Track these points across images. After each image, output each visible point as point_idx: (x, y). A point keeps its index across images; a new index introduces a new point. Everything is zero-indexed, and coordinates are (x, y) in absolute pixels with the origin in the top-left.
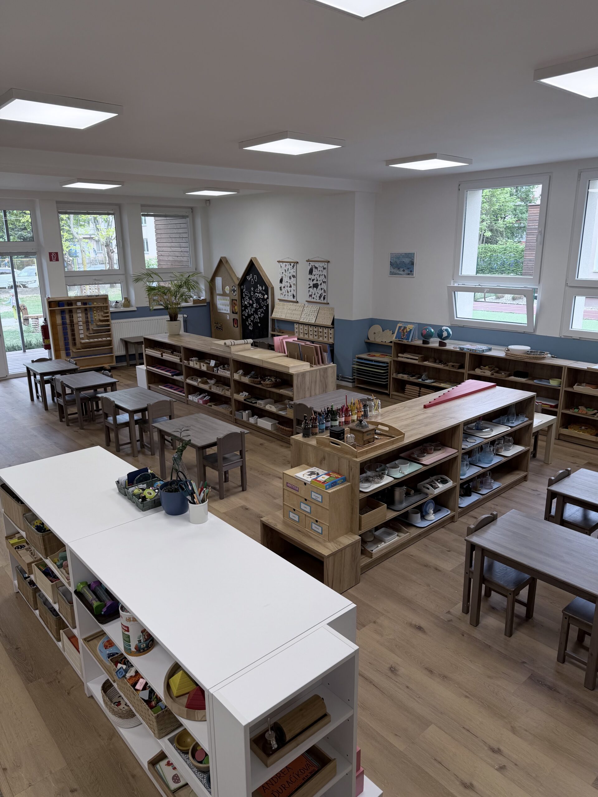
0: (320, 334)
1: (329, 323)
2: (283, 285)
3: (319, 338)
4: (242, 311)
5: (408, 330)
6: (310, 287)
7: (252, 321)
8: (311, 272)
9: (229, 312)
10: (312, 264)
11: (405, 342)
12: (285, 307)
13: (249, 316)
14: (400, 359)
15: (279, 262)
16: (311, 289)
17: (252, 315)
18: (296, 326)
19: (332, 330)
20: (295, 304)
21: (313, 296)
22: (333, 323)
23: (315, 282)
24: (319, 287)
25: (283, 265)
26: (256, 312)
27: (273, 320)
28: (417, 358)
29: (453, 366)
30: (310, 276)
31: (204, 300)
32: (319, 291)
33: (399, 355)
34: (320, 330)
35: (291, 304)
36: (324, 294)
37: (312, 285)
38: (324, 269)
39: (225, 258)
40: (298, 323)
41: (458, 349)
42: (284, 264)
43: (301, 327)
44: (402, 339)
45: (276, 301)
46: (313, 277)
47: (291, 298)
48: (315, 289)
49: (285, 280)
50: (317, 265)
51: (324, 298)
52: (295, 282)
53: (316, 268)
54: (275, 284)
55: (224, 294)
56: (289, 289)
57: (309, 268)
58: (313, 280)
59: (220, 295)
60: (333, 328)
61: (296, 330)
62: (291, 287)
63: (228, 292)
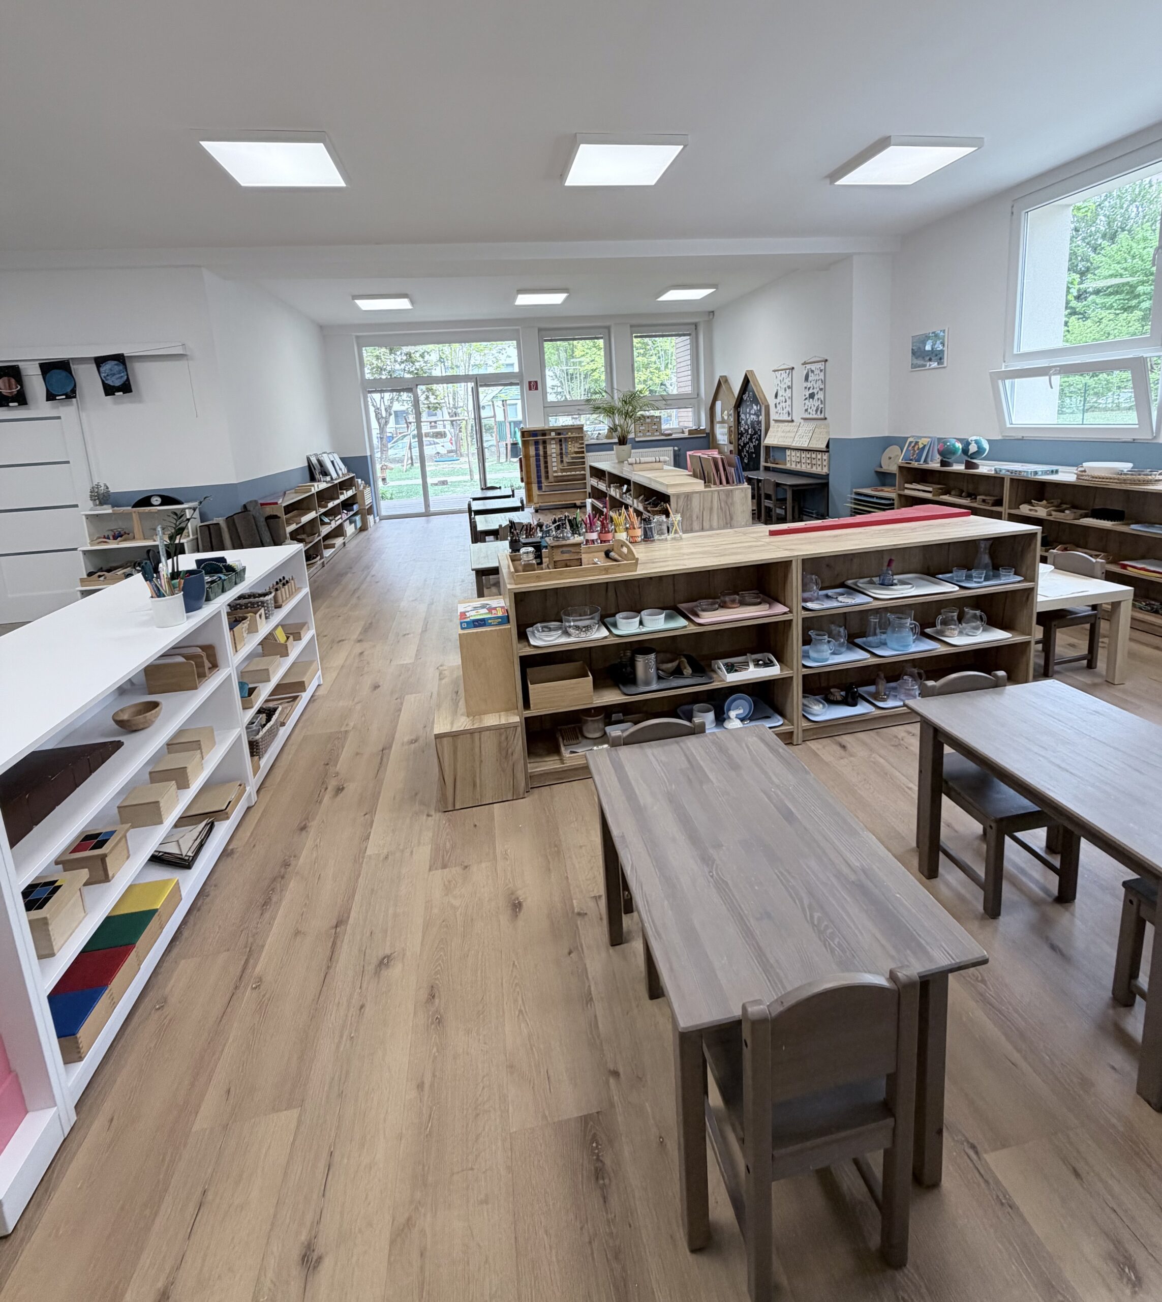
0: (814, 462)
1: (823, 446)
2: (778, 401)
3: (812, 467)
4: (739, 439)
5: (921, 446)
6: (806, 399)
7: (747, 452)
8: (807, 379)
9: (726, 443)
10: (808, 366)
11: (915, 465)
12: (779, 429)
13: (745, 444)
14: (907, 492)
15: (775, 371)
16: (807, 401)
17: (748, 443)
18: (788, 452)
19: (827, 454)
20: (790, 424)
21: (809, 410)
22: (828, 446)
23: (811, 391)
24: (816, 397)
25: (778, 374)
26: (751, 439)
27: (768, 448)
28: (930, 489)
29: (984, 501)
30: (805, 384)
31: (703, 431)
32: (815, 403)
33: (907, 485)
34: (814, 456)
35: (786, 424)
36: (821, 406)
37: (807, 396)
38: (821, 371)
39: (725, 377)
40: (789, 448)
41: (993, 472)
42: (780, 372)
43: (793, 453)
44: (911, 460)
45: (772, 423)
46: (809, 385)
47: (786, 418)
48: (811, 400)
49: (780, 394)
50: (813, 367)
51: (821, 412)
52: (790, 395)
53: (812, 371)
54: (771, 401)
55: (723, 422)
56: (784, 404)
57: (805, 373)
58: (809, 388)
59: (719, 422)
60: (828, 452)
61: (788, 459)
62: (786, 402)
63: (726, 418)
